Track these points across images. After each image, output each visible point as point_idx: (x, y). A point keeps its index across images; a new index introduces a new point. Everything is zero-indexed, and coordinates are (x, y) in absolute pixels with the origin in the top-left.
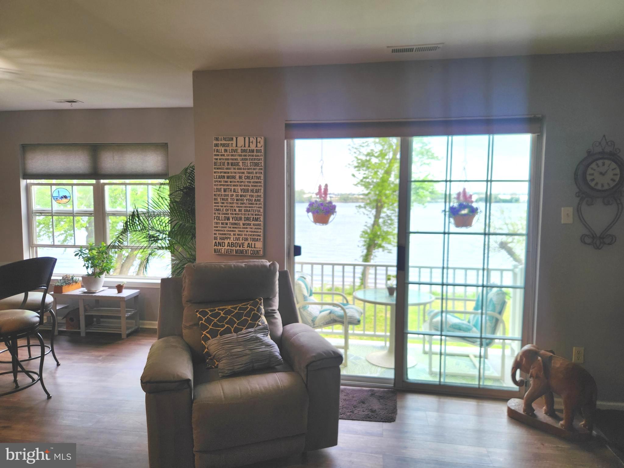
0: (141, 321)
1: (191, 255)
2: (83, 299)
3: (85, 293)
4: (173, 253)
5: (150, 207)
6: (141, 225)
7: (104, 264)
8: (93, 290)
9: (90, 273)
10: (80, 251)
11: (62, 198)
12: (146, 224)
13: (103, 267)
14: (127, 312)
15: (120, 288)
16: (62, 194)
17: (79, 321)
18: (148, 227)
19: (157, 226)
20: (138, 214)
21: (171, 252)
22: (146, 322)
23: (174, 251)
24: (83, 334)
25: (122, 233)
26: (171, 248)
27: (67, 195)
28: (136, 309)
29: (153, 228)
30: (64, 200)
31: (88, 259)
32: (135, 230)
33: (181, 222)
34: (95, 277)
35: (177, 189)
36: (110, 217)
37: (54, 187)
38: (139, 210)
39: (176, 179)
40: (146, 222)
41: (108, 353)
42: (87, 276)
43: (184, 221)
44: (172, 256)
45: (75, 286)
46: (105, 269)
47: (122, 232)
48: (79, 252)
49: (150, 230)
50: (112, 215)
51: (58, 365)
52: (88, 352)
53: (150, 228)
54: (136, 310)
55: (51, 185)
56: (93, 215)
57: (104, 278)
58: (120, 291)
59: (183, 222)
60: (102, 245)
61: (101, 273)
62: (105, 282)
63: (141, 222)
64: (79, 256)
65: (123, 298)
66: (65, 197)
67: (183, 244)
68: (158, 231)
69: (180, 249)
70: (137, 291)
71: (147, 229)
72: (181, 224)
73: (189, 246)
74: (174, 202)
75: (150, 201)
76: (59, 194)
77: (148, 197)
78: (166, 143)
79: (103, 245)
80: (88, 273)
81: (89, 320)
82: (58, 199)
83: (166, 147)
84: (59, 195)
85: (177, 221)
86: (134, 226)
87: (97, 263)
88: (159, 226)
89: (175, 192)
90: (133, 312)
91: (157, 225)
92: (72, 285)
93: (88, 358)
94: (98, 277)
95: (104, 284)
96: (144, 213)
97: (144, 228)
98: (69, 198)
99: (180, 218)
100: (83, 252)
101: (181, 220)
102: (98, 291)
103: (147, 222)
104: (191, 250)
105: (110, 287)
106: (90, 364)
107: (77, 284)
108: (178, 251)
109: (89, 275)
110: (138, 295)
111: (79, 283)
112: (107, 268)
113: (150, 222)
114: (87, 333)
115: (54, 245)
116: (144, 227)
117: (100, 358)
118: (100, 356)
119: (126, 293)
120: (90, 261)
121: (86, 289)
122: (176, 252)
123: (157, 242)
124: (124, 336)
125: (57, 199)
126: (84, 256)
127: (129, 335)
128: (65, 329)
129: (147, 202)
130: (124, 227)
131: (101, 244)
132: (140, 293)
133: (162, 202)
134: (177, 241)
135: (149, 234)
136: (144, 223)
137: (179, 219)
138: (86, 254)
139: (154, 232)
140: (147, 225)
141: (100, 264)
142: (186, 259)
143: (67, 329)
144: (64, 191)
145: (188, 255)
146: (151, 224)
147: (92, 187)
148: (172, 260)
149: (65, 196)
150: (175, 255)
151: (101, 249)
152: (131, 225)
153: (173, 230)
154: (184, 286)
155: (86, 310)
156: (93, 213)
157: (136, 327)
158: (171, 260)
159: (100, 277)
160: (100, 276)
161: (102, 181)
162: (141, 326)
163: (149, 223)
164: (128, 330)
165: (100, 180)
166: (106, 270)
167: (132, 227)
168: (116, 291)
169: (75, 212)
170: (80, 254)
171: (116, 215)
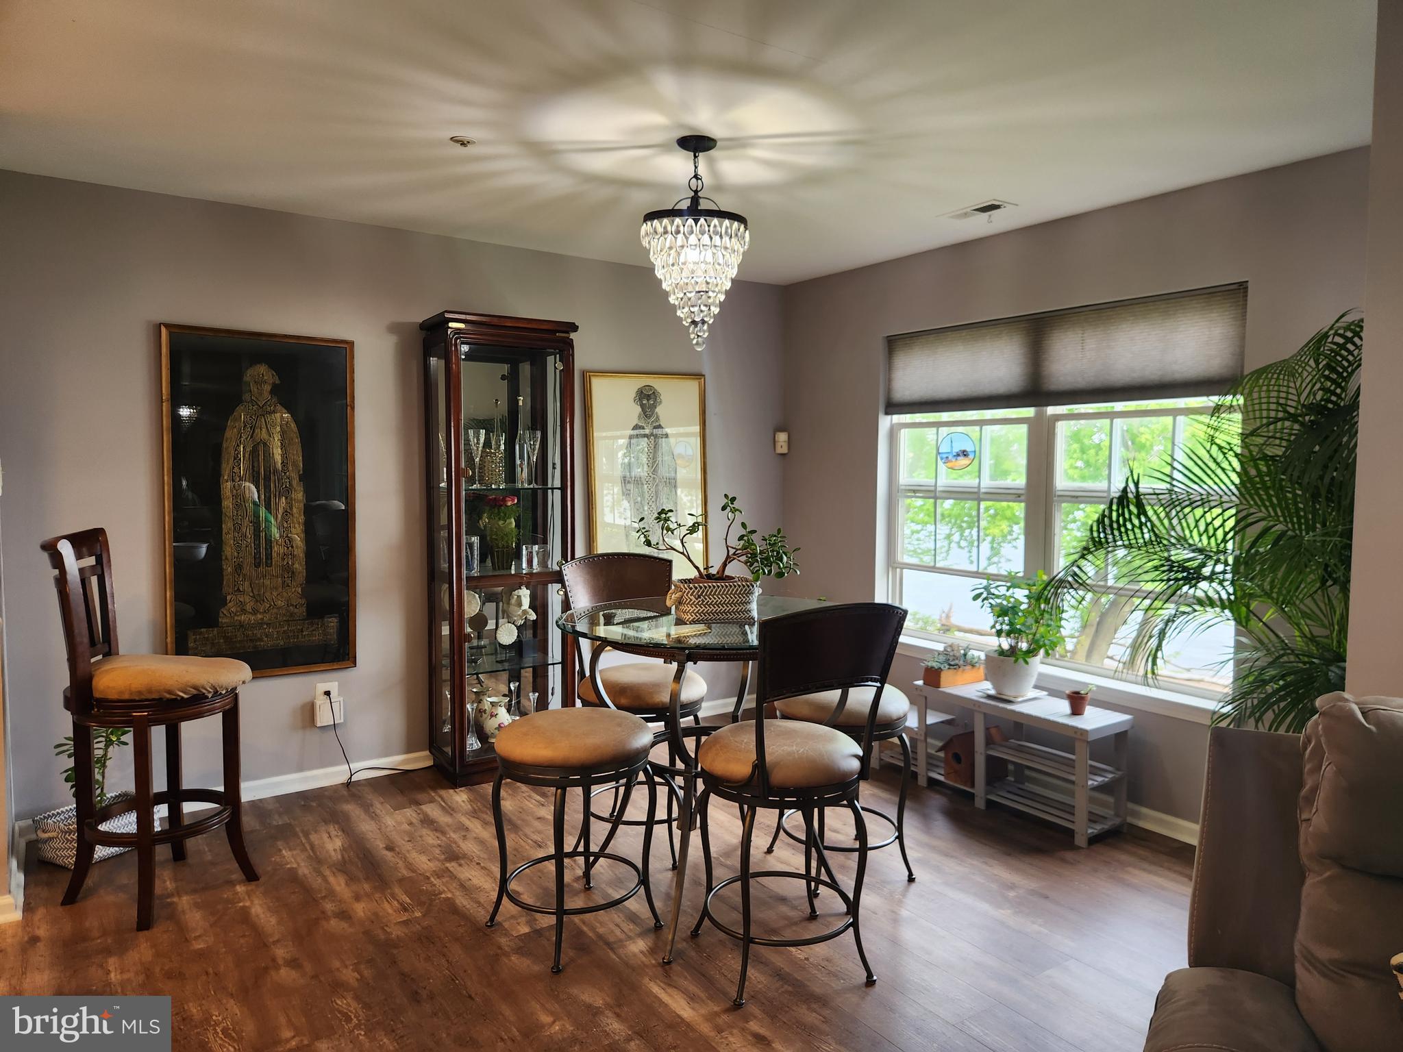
0: (1131, 805)
1: (1310, 639)
2: (985, 714)
3: (989, 697)
4: (1244, 624)
5: (1176, 475)
6: (1145, 530)
7: (1042, 629)
8: (1009, 693)
9: (1006, 646)
10: (986, 588)
11: (958, 455)
12: (1161, 528)
13: (1038, 636)
14: (1095, 771)
15: (1077, 701)
16: (957, 448)
17: (973, 765)
18: (1166, 537)
19: (1196, 538)
20: (1138, 495)
21: (1238, 621)
22: (1144, 810)
23: (1248, 620)
24: (980, 803)
25: (1085, 552)
26: (1239, 607)
27: (969, 448)
28: (1118, 769)
29: (1182, 540)
30: (963, 461)
31: (1002, 612)
32: (1126, 543)
33: (1280, 527)
34: (1016, 661)
35: (1280, 415)
36: (1064, 505)
37: (944, 431)
38: (1145, 486)
39: (1278, 379)
40: (1161, 521)
41: (1033, 885)
42: (996, 655)
43: (1293, 524)
44: (1238, 633)
45: (969, 674)
46: (1041, 643)
47: (1086, 548)
48: (982, 590)
49: (1174, 545)
50: (1069, 499)
51: (911, 879)
52: (986, 863)
53: (1173, 541)
54: (1120, 773)
55: (938, 425)
56: (1022, 498)
57: (1039, 666)
58: (1077, 710)
59: (1290, 525)
60: (1038, 579)
61: (1031, 652)
62: (1040, 675)
63: (1149, 519)
64: (983, 601)
65: (1084, 732)
66: (965, 454)
67: (1281, 599)
68: (1201, 551)
69: (1270, 615)
70: (1126, 717)
71: (1165, 542)
72: (1283, 533)
73: (1302, 606)
74: (1259, 459)
75: (1180, 456)
76: (952, 447)
77: (1173, 444)
78: (1241, 284)
79: (1041, 577)
80: (1000, 646)
81: (997, 769)
82: (950, 457)
83: (1241, 295)
84: (952, 450)
85: (1263, 524)
86: (1123, 529)
87: (1023, 624)
88: (1204, 538)
89: (1269, 424)
90: (1110, 776)
91: (1195, 533)
92: (964, 670)
93: (982, 881)
94: (1021, 661)
95: (1038, 679)
96: (1157, 492)
97: (1153, 539)
98: (971, 456)
99: (1280, 514)
100: (993, 591)
101: (1281, 519)
102: (1020, 699)
103: (1166, 522)
104: (1309, 622)
105: (1053, 693)
106: (984, 907)
107: (975, 670)
108: (1261, 620)
109: (1002, 652)
110: (1126, 732)
111: (979, 668)
112: (1046, 642)
113: (1175, 521)
114: (990, 803)
115: (934, 567)
116: (1156, 535)
117: (1012, 894)
118: (1012, 887)
119: (1095, 720)
120: (1006, 618)
121: (995, 687)
122: (1254, 623)
123: (1195, 585)
124: (1080, 840)
125: (947, 457)
126: (993, 602)
127: (1094, 840)
128: (941, 778)
129: (1169, 460)
130: (1092, 533)
131: (1037, 576)
132: (1134, 724)
133: (1220, 457)
134: (1261, 587)
135: (1168, 559)
136: (1157, 523)
137: (1278, 517)
138: (998, 597)
139: (1186, 552)
140: (1164, 531)
141: (1029, 628)
142: (1297, 655)
143: (945, 778)
144: (965, 437)
145: (1299, 639)
146: (1178, 528)
147: (1024, 428)
148: (1239, 646)
149: (964, 451)
150: (1250, 632)
151: (1035, 587)
152: (1115, 526)
153: (1253, 551)
154: (1309, 784)
155: (989, 742)
156: (1022, 494)
157: (1117, 821)
158: (1232, 643)
159: (1027, 663)
160: (1028, 660)
161: (1051, 410)
162: (1130, 820)
163: (1171, 523)
164: (1093, 825)
165: (1045, 408)
166: (1044, 645)
167: (1116, 533)
168: (1064, 706)
169: (983, 490)
170: (984, 595)
171: (1080, 499)
